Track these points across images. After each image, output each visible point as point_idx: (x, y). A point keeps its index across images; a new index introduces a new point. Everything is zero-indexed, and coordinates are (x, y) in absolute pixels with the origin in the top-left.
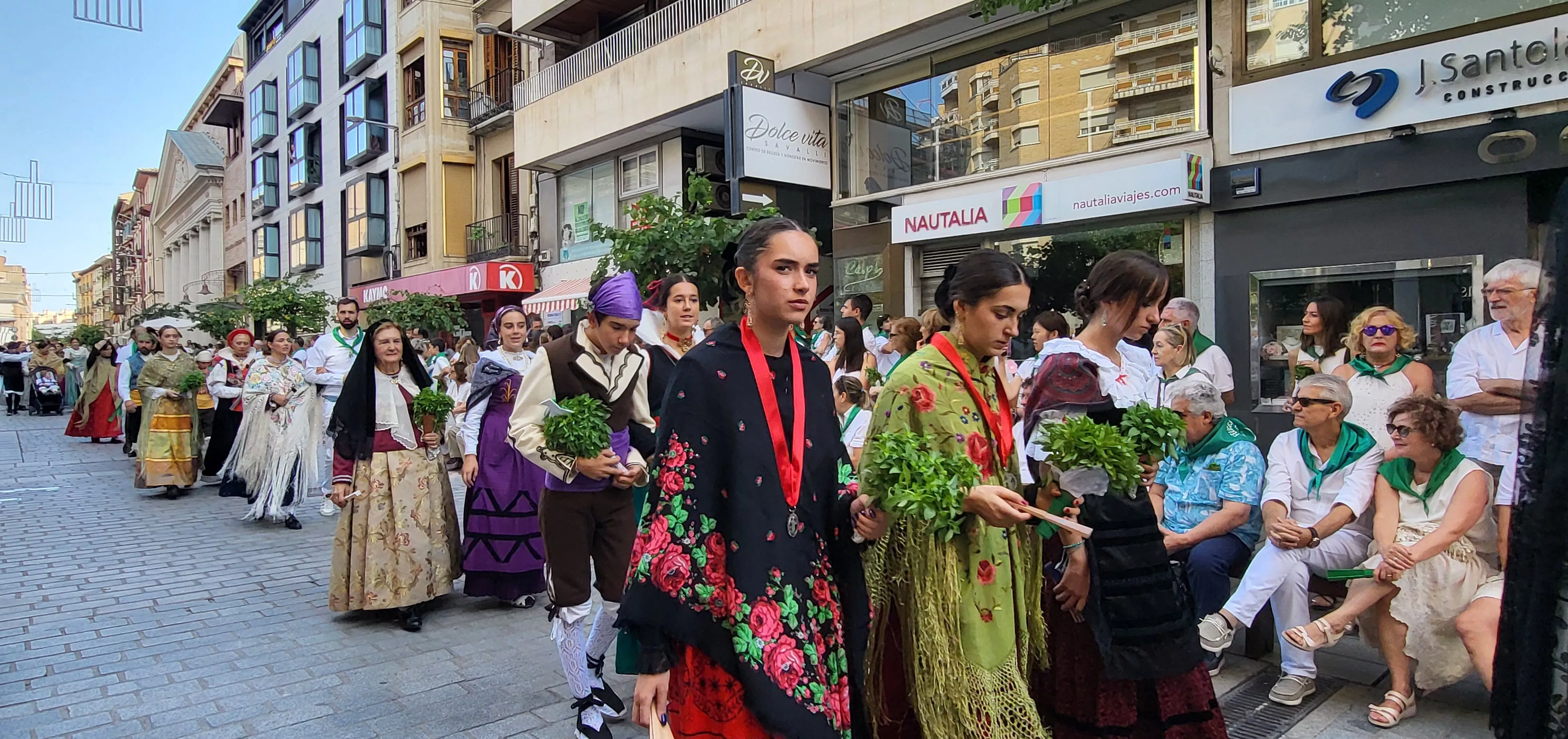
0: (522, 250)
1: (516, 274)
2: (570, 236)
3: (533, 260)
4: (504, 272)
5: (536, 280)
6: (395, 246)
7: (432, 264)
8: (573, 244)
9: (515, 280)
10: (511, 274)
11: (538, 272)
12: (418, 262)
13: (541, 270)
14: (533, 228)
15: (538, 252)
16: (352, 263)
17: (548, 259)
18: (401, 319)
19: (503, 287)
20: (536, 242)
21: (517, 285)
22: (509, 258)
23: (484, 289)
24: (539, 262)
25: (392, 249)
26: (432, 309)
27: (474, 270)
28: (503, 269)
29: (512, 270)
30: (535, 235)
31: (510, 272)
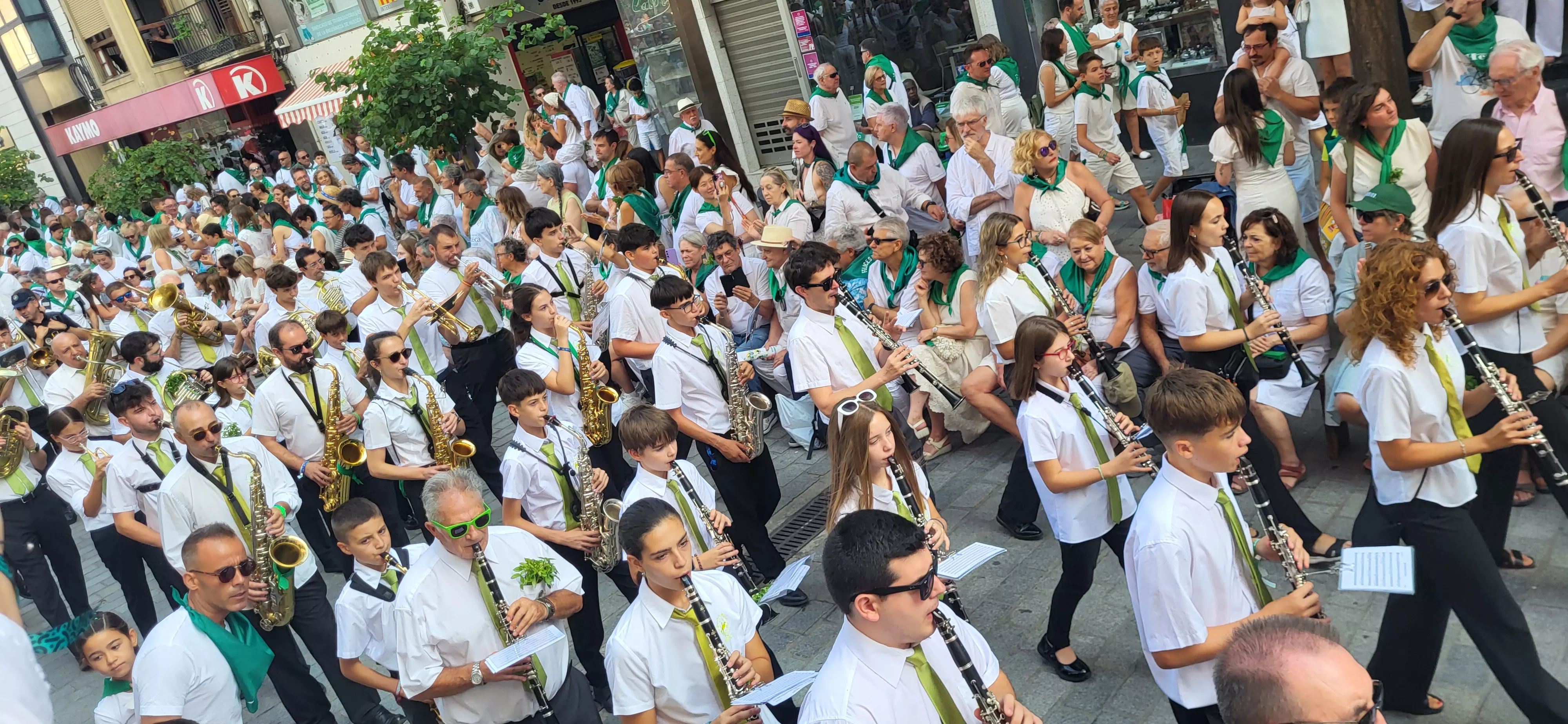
0: (251, 38)
1: (254, 75)
2: (303, 9)
3: (268, 46)
4: (238, 77)
5: (282, 74)
6: (80, 58)
7: (140, 80)
8: (311, 20)
9: (256, 82)
10: (248, 77)
11: (280, 63)
12: (122, 81)
13: (284, 58)
14: (251, 7)
15: (270, 37)
16: (29, 87)
17: (287, 44)
18: (136, 186)
19: (243, 96)
20: (262, 23)
21: (261, 88)
22: (236, 54)
23: (222, 106)
24: (277, 50)
25: (79, 62)
26: (168, 162)
27: (199, 85)
28: (235, 74)
29: (247, 71)
30: (257, 15)
31: (245, 75)
